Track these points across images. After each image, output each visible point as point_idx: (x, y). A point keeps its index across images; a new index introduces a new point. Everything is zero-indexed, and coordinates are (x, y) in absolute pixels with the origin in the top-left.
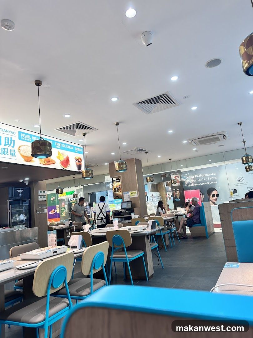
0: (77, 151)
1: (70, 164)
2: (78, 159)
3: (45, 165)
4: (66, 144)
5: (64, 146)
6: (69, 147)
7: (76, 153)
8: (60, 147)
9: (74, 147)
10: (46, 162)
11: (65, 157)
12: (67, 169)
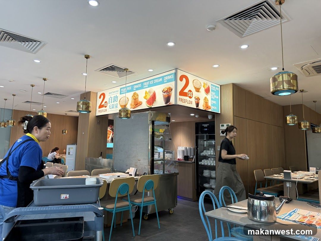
0: (166, 81)
1: (156, 100)
2: (166, 90)
3: (134, 108)
4: (154, 79)
5: (152, 82)
6: (156, 81)
7: (165, 83)
8: (147, 86)
9: (163, 77)
10: (135, 105)
11: (152, 94)
12: (153, 107)
